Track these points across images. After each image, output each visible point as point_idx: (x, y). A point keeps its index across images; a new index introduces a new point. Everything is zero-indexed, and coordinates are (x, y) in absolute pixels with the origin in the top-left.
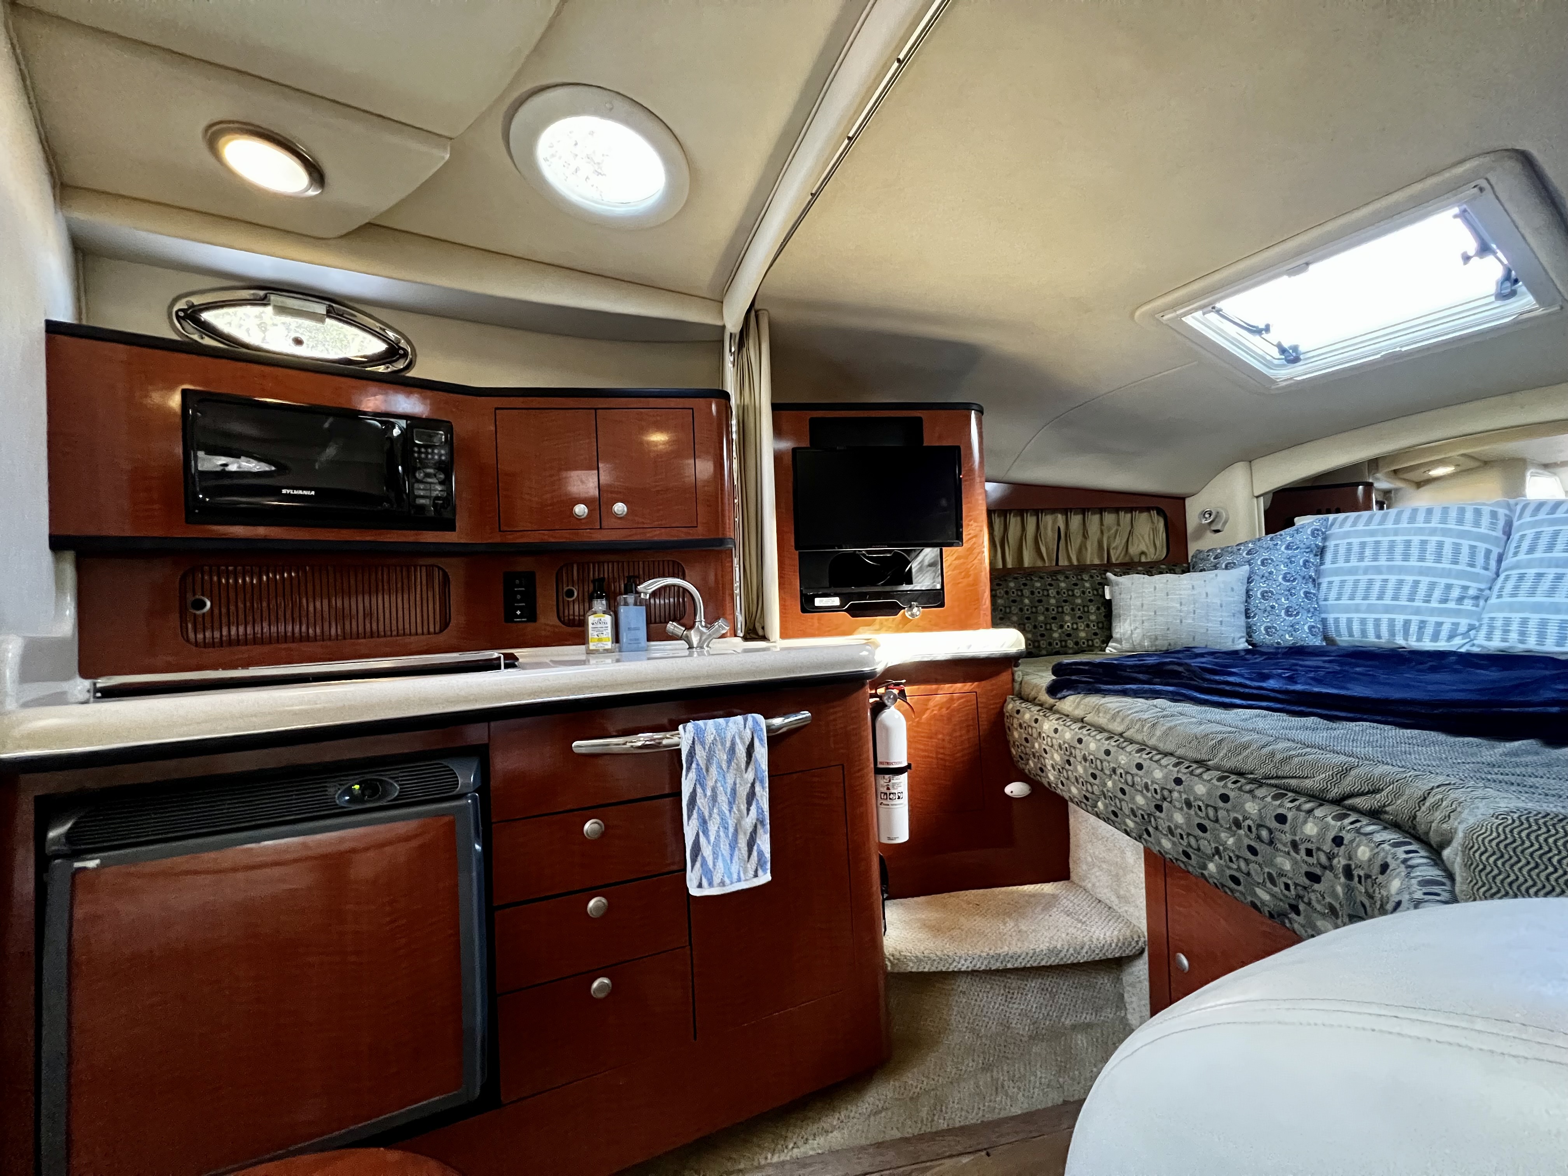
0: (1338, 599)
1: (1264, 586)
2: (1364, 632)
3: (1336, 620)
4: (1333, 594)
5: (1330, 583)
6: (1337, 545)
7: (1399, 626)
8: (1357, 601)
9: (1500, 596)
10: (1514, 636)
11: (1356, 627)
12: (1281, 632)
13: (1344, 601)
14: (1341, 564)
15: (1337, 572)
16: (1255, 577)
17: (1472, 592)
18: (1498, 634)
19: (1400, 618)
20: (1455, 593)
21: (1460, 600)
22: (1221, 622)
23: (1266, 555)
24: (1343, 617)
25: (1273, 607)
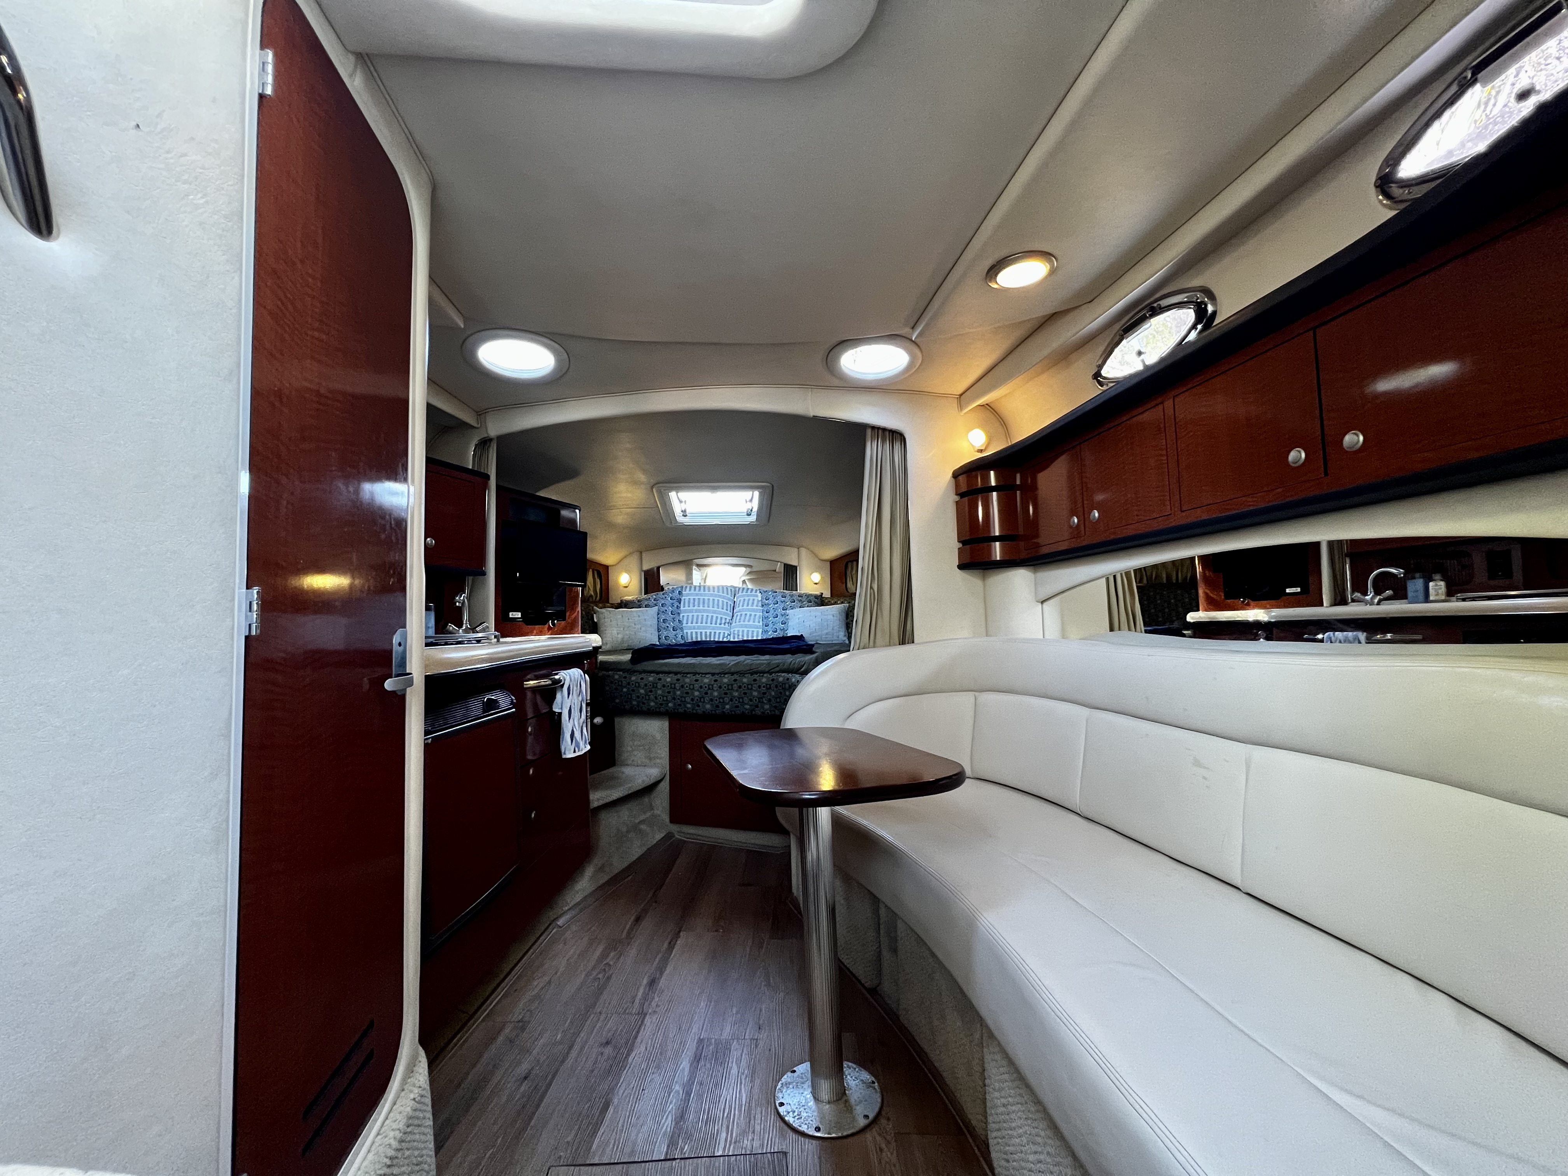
0: (687, 624)
1: (663, 617)
2: (697, 637)
3: (687, 633)
4: (685, 622)
5: (683, 616)
6: (684, 599)
7: (708, 634)
8: (694, 624)
9: (736, 622)
10: (740, 637)
11: (694, 636)
12: (671, 639)
13: (689, 624)
14: (687, 608)
15: (685, 611)
16: (660, 613)
17: (728, 621)
18: (736, 636)
19: (708, 631)
20: (723, 621)
21: (725, 624)
22: (651, 634)
23: (663, 602)
24: (689, 632)
25: (668, 627)
